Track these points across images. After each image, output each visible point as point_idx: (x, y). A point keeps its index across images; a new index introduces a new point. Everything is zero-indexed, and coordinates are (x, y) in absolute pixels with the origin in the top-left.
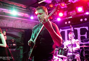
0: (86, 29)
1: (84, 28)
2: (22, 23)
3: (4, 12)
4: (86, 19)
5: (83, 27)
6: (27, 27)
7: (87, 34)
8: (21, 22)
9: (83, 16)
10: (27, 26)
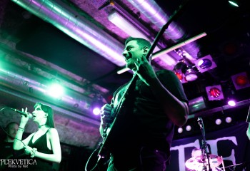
0: (231, 141)
1: (228, 140)
2: (68, 127)
3: (30, 88)
4: (229, 120)
5: (225, 138)
6: (77, 140)
7: (235, 155)
8: (64, 125)
9: (221, 112)
10: (79, 138)
